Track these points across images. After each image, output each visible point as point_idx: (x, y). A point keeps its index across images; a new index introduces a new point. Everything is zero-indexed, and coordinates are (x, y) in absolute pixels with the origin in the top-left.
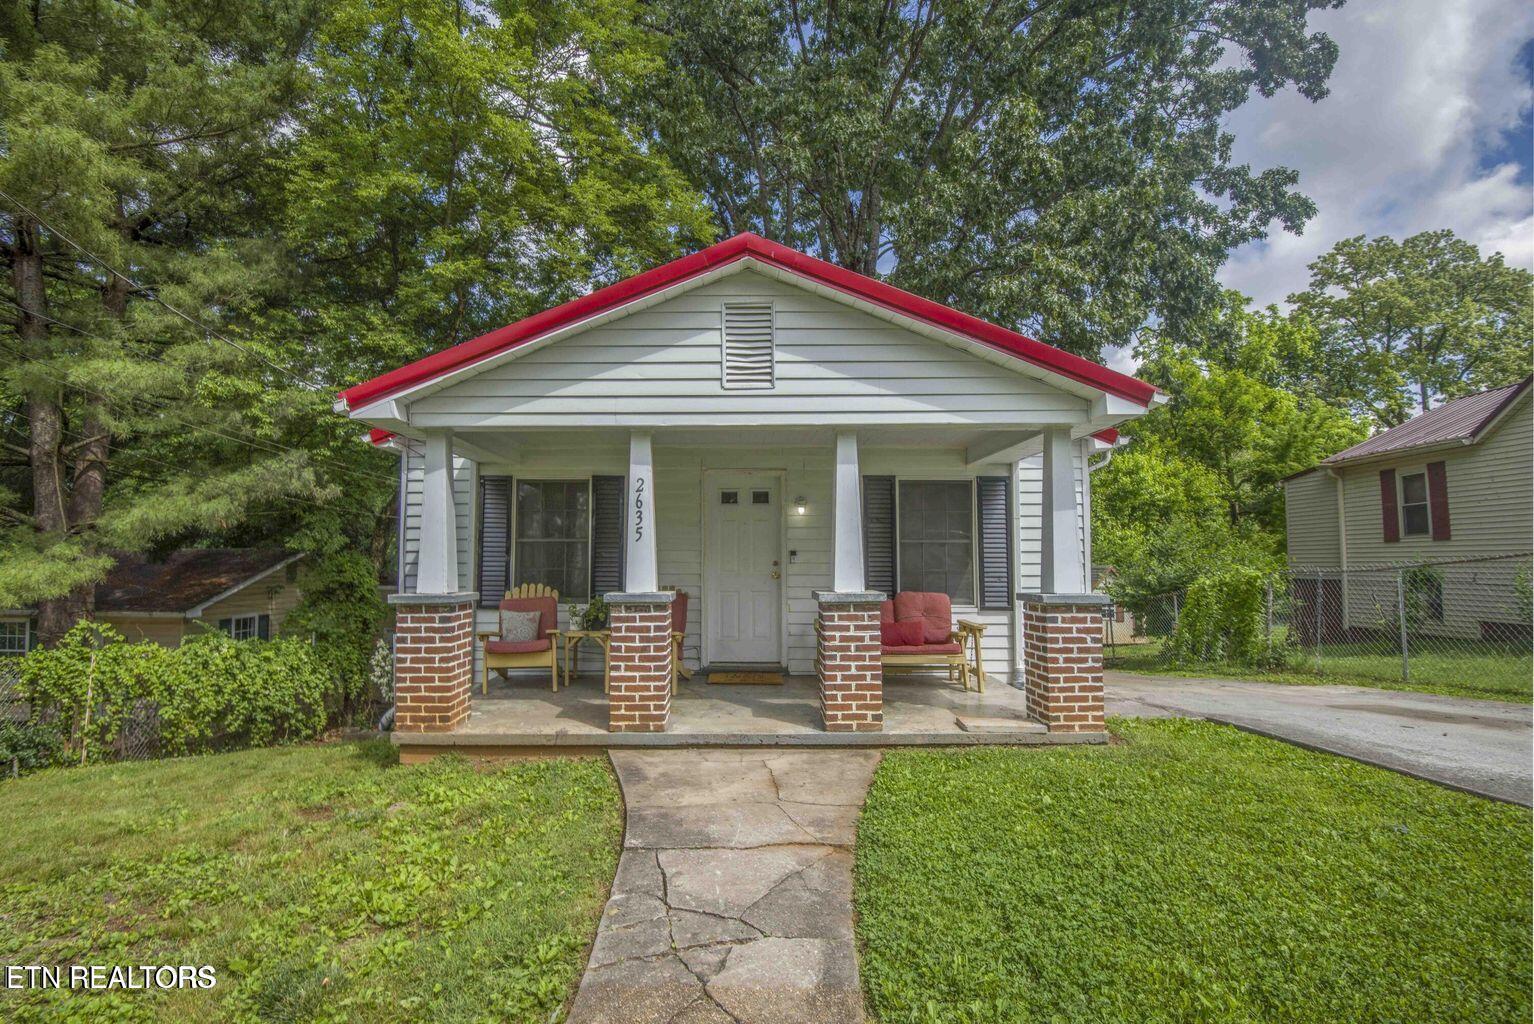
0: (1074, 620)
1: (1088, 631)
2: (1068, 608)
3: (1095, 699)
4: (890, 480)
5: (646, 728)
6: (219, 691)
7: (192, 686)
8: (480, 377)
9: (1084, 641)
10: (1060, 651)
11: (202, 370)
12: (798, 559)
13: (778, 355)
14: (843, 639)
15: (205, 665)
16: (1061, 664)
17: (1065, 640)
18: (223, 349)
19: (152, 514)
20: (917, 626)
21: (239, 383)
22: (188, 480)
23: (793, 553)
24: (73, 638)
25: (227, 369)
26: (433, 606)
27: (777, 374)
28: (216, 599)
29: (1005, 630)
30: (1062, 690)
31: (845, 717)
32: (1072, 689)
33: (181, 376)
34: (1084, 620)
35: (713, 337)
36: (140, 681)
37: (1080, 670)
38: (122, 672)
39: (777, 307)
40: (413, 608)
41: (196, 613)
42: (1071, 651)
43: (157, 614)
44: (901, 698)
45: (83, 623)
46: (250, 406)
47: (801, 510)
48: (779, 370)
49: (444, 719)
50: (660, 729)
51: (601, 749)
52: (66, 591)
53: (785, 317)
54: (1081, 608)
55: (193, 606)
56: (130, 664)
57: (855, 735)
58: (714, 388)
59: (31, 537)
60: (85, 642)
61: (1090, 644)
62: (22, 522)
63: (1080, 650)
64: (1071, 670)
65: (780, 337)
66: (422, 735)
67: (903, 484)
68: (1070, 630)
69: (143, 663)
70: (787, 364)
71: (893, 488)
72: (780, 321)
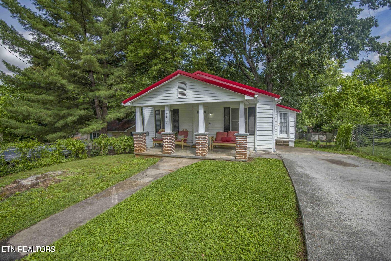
0: (241, 139)
1: (244, 141)
2: (240, 136)
3: (245, 153)
4: (229, 108)
5: (168, 154)
6: (124, 145)
7: (120, 144)
8: (142, 98)
9: (243, 142)
10: (238, 144)
11: (117, 90)
12: (211, 124)
13: (187, 91)
14: (199, 141)
15: (122, 141)
16: (238, 147)
17: (239, 142)
18: (120, 86)
19: (111, 116)
20: (231, 138)
21: (123, 92)
22: (118, 109)
23: (210, 123)
24: (101, 137)
25: (121, 89)
26: (138, 134)
27: (187, 94)
28: (129, 129)
29: (253, 139)
30: (238, 151)
31: (199, 154)
32: (240, 151)
33: (114, 92)
34: (243, 139)
35: (176, 88)
36: (111, 143)
37: (242, 148)
38: (108, 142)
39: (187, 82)
40: (135, 134)
41: (126, 131)
42: (240, 144)
43: (119, 131)
44: (221, 152)
45: (102, 134)
46: (125, 96)
47: (211, 115)
49: (140, 151)
50: (170, 154)
51: (162, 157)
52: (100, 129)
53: (189, 84)
54: (242, 136)
55: (125, 130)
56: (109, 141)
57: (201, 157)
58: (177, 97)
59: (95, 120)
60: (102, 137)
61: (244, 143)
62: (95, 117)
63: (242, 144)
64: (240, 148)
65: (187, 88)
66: (138, 153)
67: (232, 109)
68: (240, 140)
69: (112, 140)
70: (189, 92)
71: (230, 110)
72: (187, 85)
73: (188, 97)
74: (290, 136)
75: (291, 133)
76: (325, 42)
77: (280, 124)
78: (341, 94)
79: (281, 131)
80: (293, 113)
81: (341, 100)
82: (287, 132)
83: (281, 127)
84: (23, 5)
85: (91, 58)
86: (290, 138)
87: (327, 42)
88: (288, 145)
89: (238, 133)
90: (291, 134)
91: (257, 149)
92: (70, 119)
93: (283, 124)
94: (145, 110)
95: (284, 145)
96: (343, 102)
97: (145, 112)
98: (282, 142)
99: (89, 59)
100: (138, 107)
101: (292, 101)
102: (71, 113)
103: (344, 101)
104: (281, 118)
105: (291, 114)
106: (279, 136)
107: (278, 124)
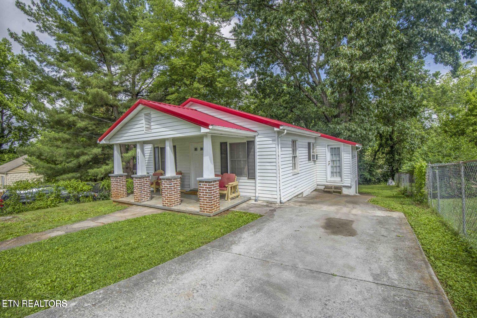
0: (205, 185)
3: (209, 205)
4: (226, 143)
9: (206, 190)
13: (152, 124)
17: (203, 190)
30: (202, 202)
35: (142, 121)
37: (206, 198)
39: (151, 113)
42: (204, 192)
48: (152, 127)
54: (206, 182)
58: (143, 132)
61: (208, 191)
65: (152, 120)
67: (231, 144)
68: (203, 187)
70: (154, 126)
71: (227, 145)
72: (152, 116)
73: (153, 131)
74: (345, 180)
75: (345, 175)
76: (387, 42)
77: (330, 163)
78: (467, 116)
79: (332, 173)
80: (347, 146)
81: (468, 125)
82: (340, 174)
83: (332, 167)
84: (44, 43)
85: (97, 92)
86: (345, 182)
87: (390, 42)
88: (340, 193)
89: (203, 177)
90: (345, 177)
91: (260, 199)
92: (83, 159)
93: (335, 162)
94: (146, 147)
95: (334, 192)
96: (471, 128)
97: (146, 150)
98: (332, 189)
99: (96, 93)
100: (116, 144)
101: (359, 129)
102: (85, 151)
103: (472, 126)
104: (332, 155)
105: (345, 148)
106: (329, 179)
107: (328, 163)
